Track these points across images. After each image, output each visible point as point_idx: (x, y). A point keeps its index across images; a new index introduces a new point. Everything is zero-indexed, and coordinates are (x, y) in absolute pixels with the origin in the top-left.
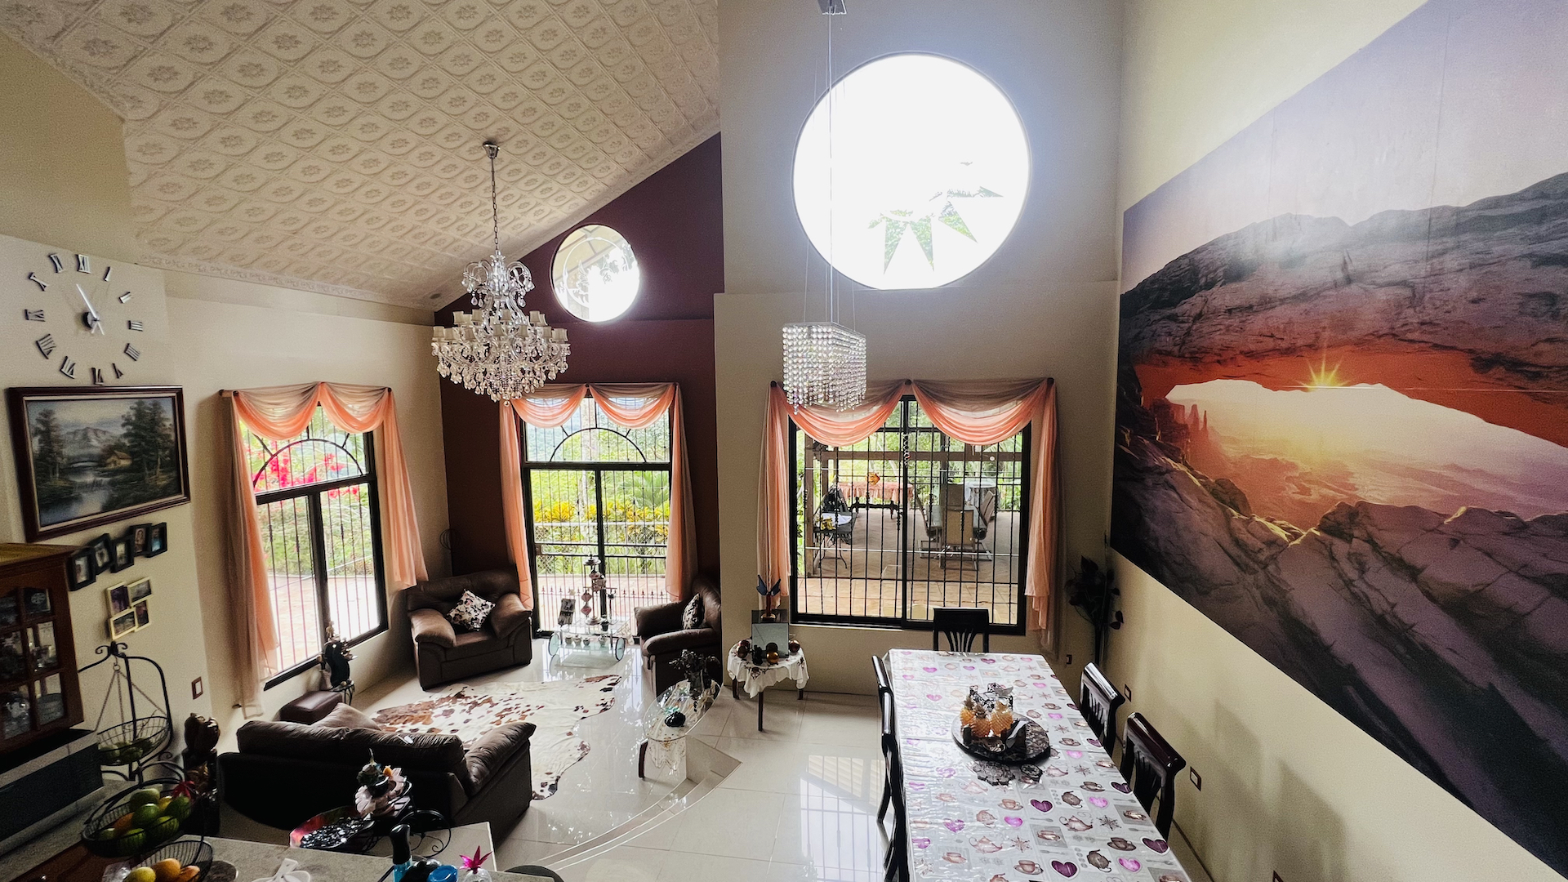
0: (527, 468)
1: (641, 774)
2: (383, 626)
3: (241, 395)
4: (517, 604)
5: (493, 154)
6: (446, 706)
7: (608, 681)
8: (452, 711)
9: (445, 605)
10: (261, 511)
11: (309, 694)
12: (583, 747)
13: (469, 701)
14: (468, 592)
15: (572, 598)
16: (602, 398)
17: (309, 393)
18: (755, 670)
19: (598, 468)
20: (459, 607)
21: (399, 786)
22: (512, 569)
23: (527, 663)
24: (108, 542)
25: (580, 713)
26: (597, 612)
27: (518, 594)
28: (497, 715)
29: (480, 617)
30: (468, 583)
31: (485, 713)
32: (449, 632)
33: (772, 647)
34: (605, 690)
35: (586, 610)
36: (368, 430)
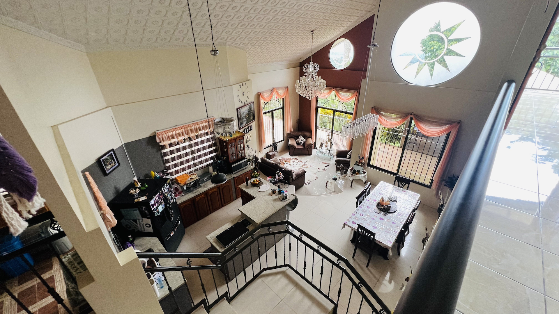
0: (317, 108)
1: (326, 187)
2: (284, 140)
3: (261, 93)
4: (311, 141)
5: (312, 34)
6: (293, 160)
7: (327, 164)
8: (294, 162)
9: (296, 138)
10: (263, 115)
11: (270, 152)
12: (317, 177)
13: (298, 160)
14: (301, 136)
15: (323, 142)
16: (337, 93)
17: (272, 91)
18: (352, 175)
19: (335, 111)
20: (298, 139)
21: (282, 176)
22: (310, 132)
23: (311, 155)
24: (246, 129)
25: (319, 170)
26: (329, 147)
27: (312, 138)
28: (302, 165)
29: (302, 142)
30: (301, 134)
31: (300, 164)
32: (295, 145)
33: (359, 171)
34: (326, 166)
35: (326, 146)
36: (283, 98)
